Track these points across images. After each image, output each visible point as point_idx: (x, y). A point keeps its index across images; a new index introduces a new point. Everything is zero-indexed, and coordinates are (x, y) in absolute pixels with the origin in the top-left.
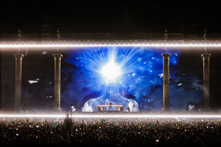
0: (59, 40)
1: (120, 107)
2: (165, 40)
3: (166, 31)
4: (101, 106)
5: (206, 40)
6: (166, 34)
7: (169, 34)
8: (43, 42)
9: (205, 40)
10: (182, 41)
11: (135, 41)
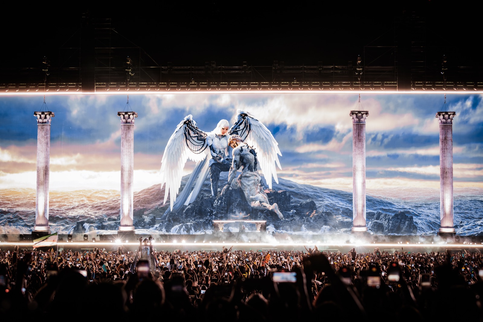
0: (129, 81)
1: (260, 225)
2: (358, 81)
3: (359, 62)
4: (219, 223)
5: (446, 81)
6: (359, 68)
7: (367, 67)
8: (97, 85)
9: (444, 81)
10: (393, 84)
11: (293, 84)
